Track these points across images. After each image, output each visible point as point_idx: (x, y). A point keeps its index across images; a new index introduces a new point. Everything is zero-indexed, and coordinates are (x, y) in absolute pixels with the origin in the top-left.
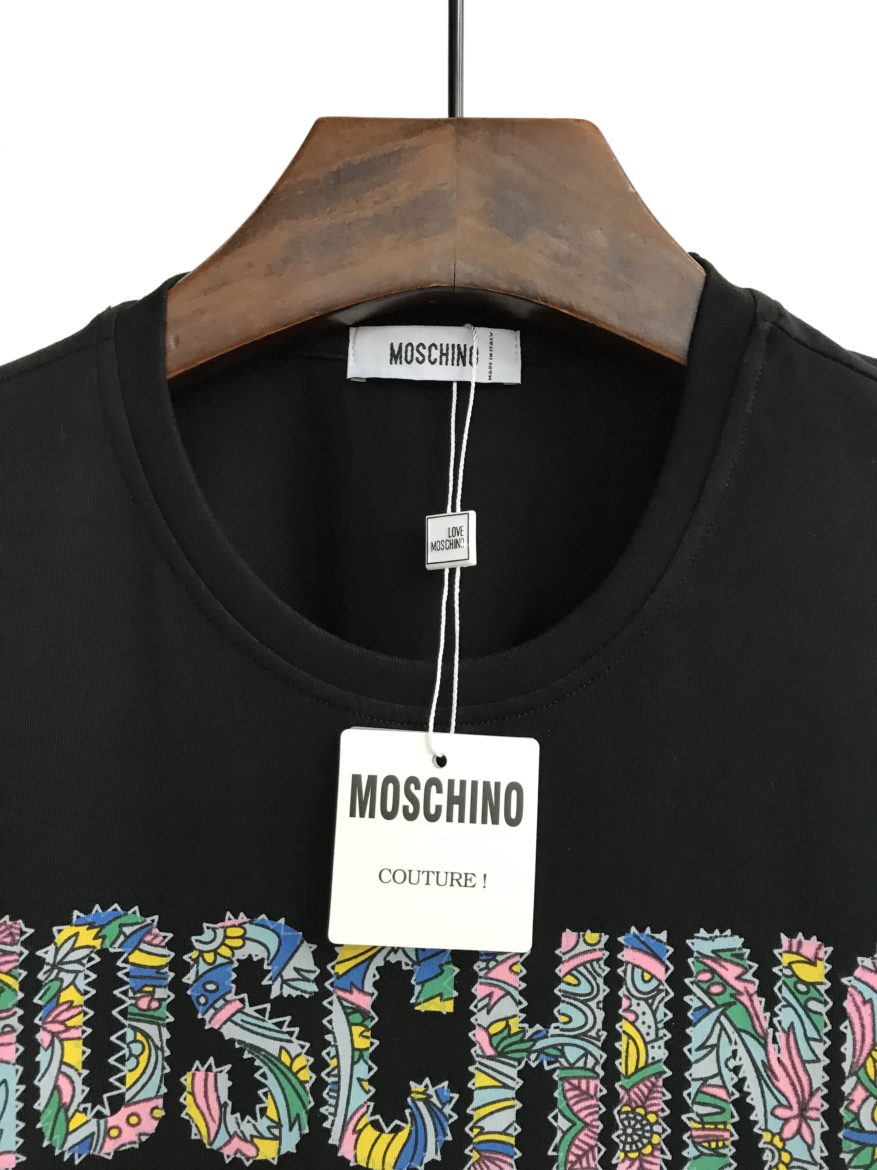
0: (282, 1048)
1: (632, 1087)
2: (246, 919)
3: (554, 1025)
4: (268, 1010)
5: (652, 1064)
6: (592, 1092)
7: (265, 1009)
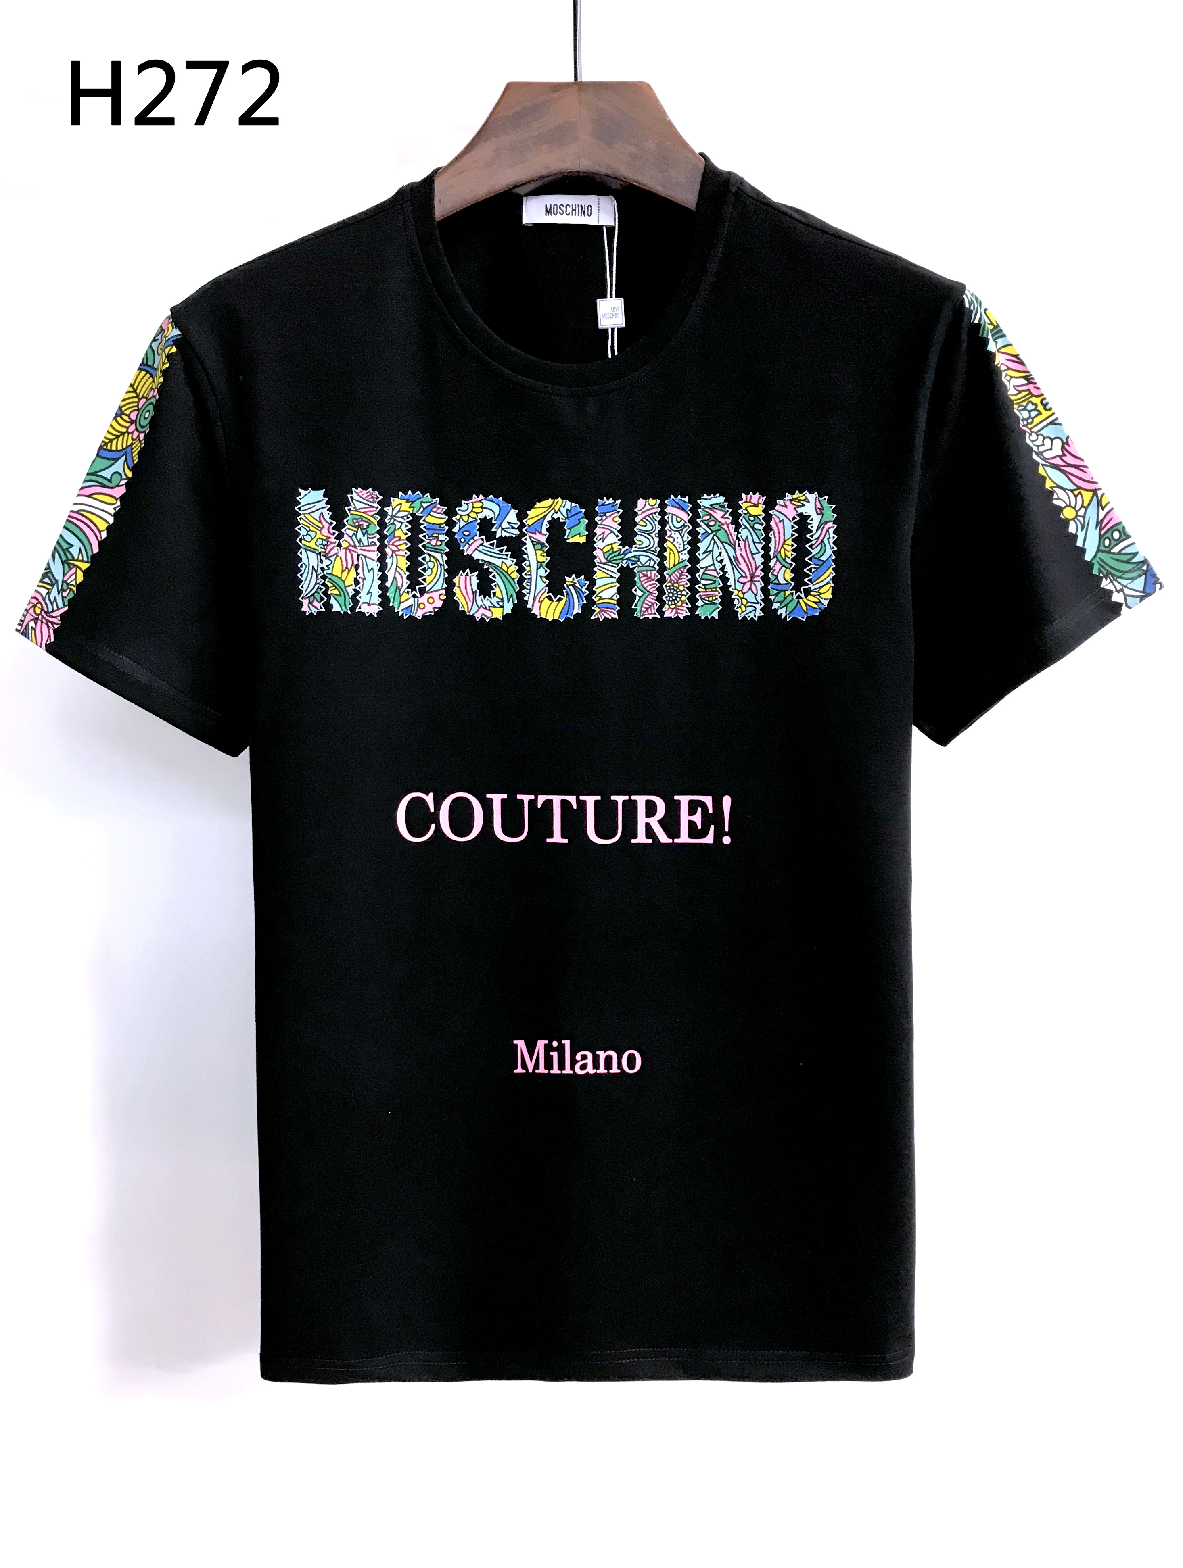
0: (503, 562)
1: (672, 574)
2: (483, 498)
3: (634, 546)
4: (495, 544)
5: (682, 562)
6: (653, 577)
7: (494, 543)
